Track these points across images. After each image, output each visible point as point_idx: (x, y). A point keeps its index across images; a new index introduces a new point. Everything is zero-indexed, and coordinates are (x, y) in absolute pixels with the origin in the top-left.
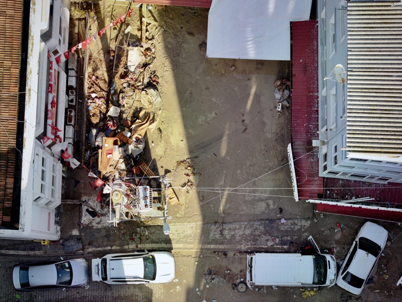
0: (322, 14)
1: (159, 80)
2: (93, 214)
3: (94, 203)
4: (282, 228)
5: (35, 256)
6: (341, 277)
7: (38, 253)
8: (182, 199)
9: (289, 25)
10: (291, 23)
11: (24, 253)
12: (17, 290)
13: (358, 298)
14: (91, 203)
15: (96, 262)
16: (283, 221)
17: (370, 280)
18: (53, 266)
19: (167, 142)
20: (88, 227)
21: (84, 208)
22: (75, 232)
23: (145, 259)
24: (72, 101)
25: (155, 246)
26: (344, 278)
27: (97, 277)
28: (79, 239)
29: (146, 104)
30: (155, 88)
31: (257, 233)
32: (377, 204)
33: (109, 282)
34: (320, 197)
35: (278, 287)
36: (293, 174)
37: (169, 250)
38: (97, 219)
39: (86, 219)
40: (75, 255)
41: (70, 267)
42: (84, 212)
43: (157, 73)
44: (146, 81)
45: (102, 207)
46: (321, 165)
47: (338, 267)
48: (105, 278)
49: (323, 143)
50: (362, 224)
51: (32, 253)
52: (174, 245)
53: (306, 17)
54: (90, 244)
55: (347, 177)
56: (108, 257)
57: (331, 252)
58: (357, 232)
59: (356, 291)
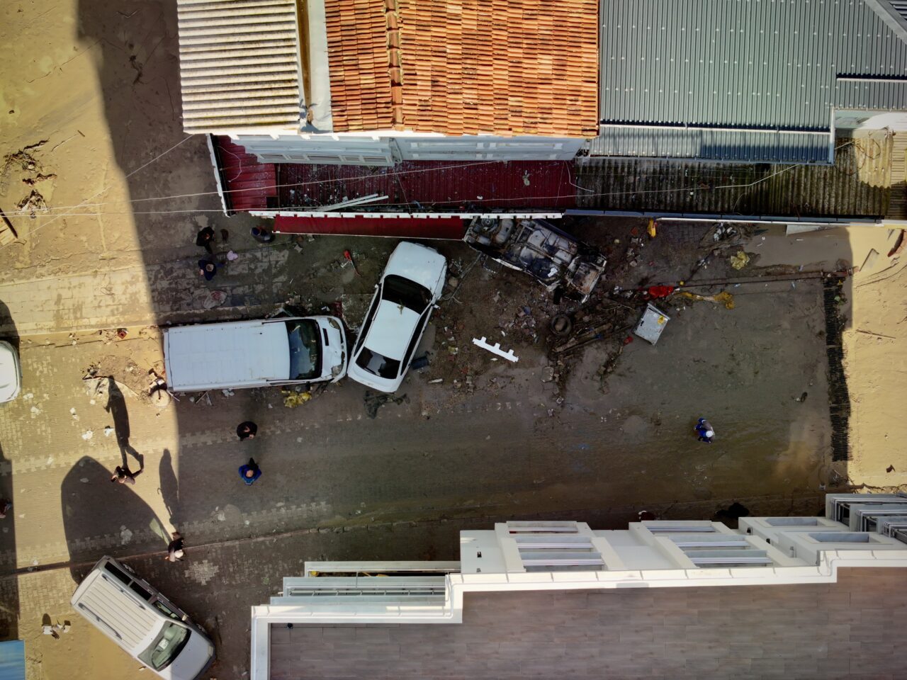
4: (232, 271)
6: (355, 359)
8: (24, 231)
13: (401, 398)
17: (419, 360)
26: (360, 363)
32: (396, 208)
34: (271, 203)
37: (9, 338)
47: (352, 341)
52: (17, 325)
57: (335, 310)
59: (388, 386)
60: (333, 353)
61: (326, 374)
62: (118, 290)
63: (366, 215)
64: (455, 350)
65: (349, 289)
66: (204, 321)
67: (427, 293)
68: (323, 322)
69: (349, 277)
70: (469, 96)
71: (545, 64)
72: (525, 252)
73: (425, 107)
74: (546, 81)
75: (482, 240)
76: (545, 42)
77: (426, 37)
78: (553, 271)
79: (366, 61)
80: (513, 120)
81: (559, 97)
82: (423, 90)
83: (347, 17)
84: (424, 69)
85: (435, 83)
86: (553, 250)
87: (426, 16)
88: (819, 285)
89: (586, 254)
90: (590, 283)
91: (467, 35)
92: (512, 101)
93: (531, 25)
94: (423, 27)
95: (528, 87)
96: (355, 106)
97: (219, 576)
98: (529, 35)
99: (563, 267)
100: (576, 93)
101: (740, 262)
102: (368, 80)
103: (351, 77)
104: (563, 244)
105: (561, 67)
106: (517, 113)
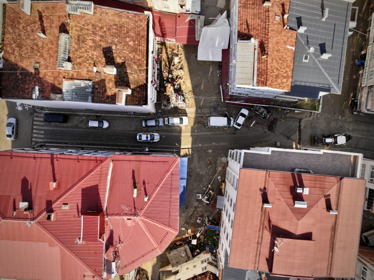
0: (231, 47)
1: (184, 67)
2: (165, 106)
3: (165, 103)
4: (219, 110)
5: (148, 118)
6: (235, 124)
7: (149, 117)
8: (190, 102)
9: (221, 50)
10: (222, 50)
11: (145, 117)
12: (144, 127)
13: (240, 130)
14: (164, 103)
15: (166, 119)
16: (219, 108)
17: (243, 125)
18: (154, 120)
19: (186, 85)
20: (163, 110)
21: (162, 104)
22: (160, 111)
23: (180, 118)
24: (158, 73)
25: (183, 115)
26: (236, 124)
27: (166, 123)
28: (161, 113)
29: (180, 74)
30: (182, 69)
31: (211, 111)
32: (245, 103)
33: (170, 125)
34: (229, 100)
35: (217, 127)
36: (222, 94)
37: (187, 116)
38: (166, 107)
39: (163, 107)
40: (160, 117)
41: (159, 121)
42: (162, 105)
43: (183, 65)
44: (180, 67)
45: (168, 104)
46: (230, 91)
47: (234, 121)
48: (169, 123)
49: (230, 84)
50: (241, 109)
51: (147, 117)
52: (188, 115)
53: (227, 48)
54: (164, 114)
55: (237, 94)
56: (169, 118)
57: (232, 117)
58: (240, 111)
59: (239, 128)
60: (232, 122)
61: (231, 125)
62: (203, 111)
63: (242, 103)
64: (248, 124)
65: (234, 114)
66: (214, 116)
67: (246, 116)
68: (231, 118)
69: (234, 113)
70: (276, 83)
71: (285, 80)
72: (260, 111)
73: (270, 84)
74: (285, 83)
75: (255, 109)
76: (285, 77)
77: (271, 74)
78: (263, 114)
79: (263, 77)
80: (281, 88)
81: (286, 85)
82: (270, 82)
83: (260, 71)
84: (271, 79)
85: (272, 81)
86: (264, 111)
87: (271, 72)
88: (298, 120)
89: (268, 112)
90: (268, 116)
91: (276, 75)
92: (281, 85)
93: (284, 75)
94: (271, 73)
95: (283, 83)
96: (260, 83)
97: (212, 152)
98: (284, 76)
99: (265, 114)
100: (288, 85)
101: (288, 116)
102: (263, 80)
103: (260, 79)
104: (265, 111)
105: (287, 81)
106: (281, 86)
